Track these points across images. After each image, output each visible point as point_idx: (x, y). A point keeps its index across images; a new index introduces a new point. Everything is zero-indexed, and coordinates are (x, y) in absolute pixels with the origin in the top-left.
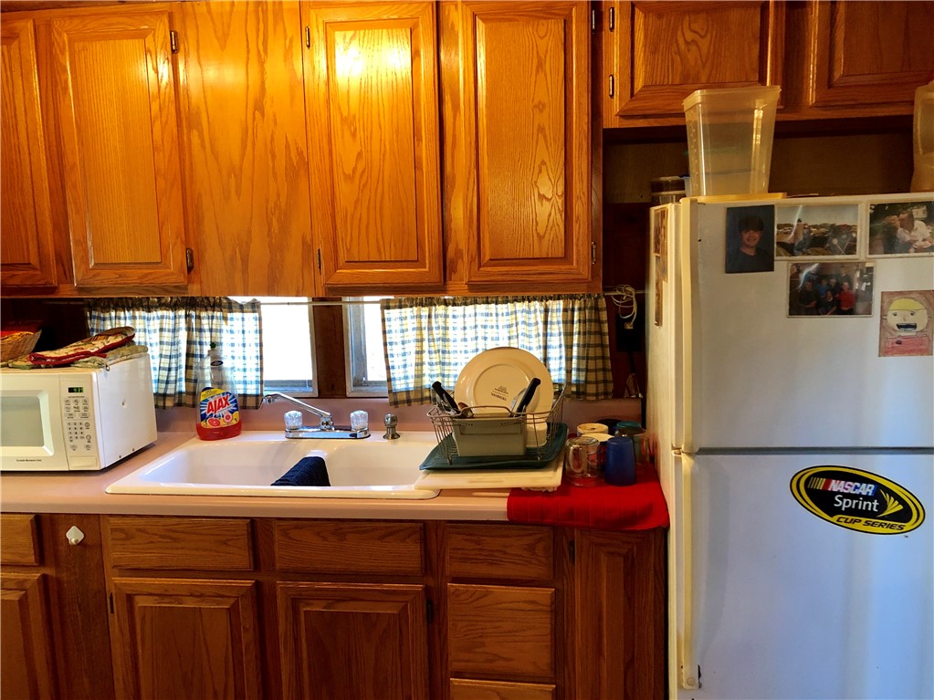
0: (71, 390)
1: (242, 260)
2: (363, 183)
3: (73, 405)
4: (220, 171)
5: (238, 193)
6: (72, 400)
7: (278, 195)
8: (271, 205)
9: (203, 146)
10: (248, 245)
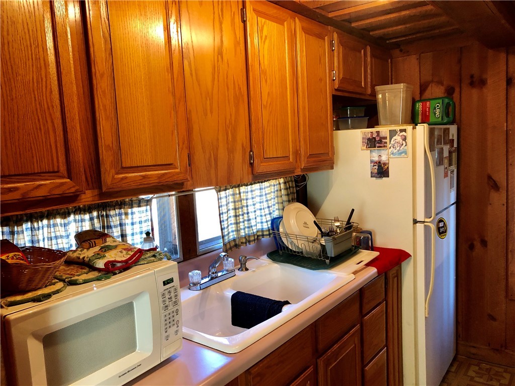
0: (165, 283)
1: (214, 160)
2: (270, 110)
3: (167, 296)
4: (201, 94)
5: (211, 112)
6: (166, 292)
7: (231, 115)
8: (228, 122)
9: (191, 74)
10: (217, 149)
